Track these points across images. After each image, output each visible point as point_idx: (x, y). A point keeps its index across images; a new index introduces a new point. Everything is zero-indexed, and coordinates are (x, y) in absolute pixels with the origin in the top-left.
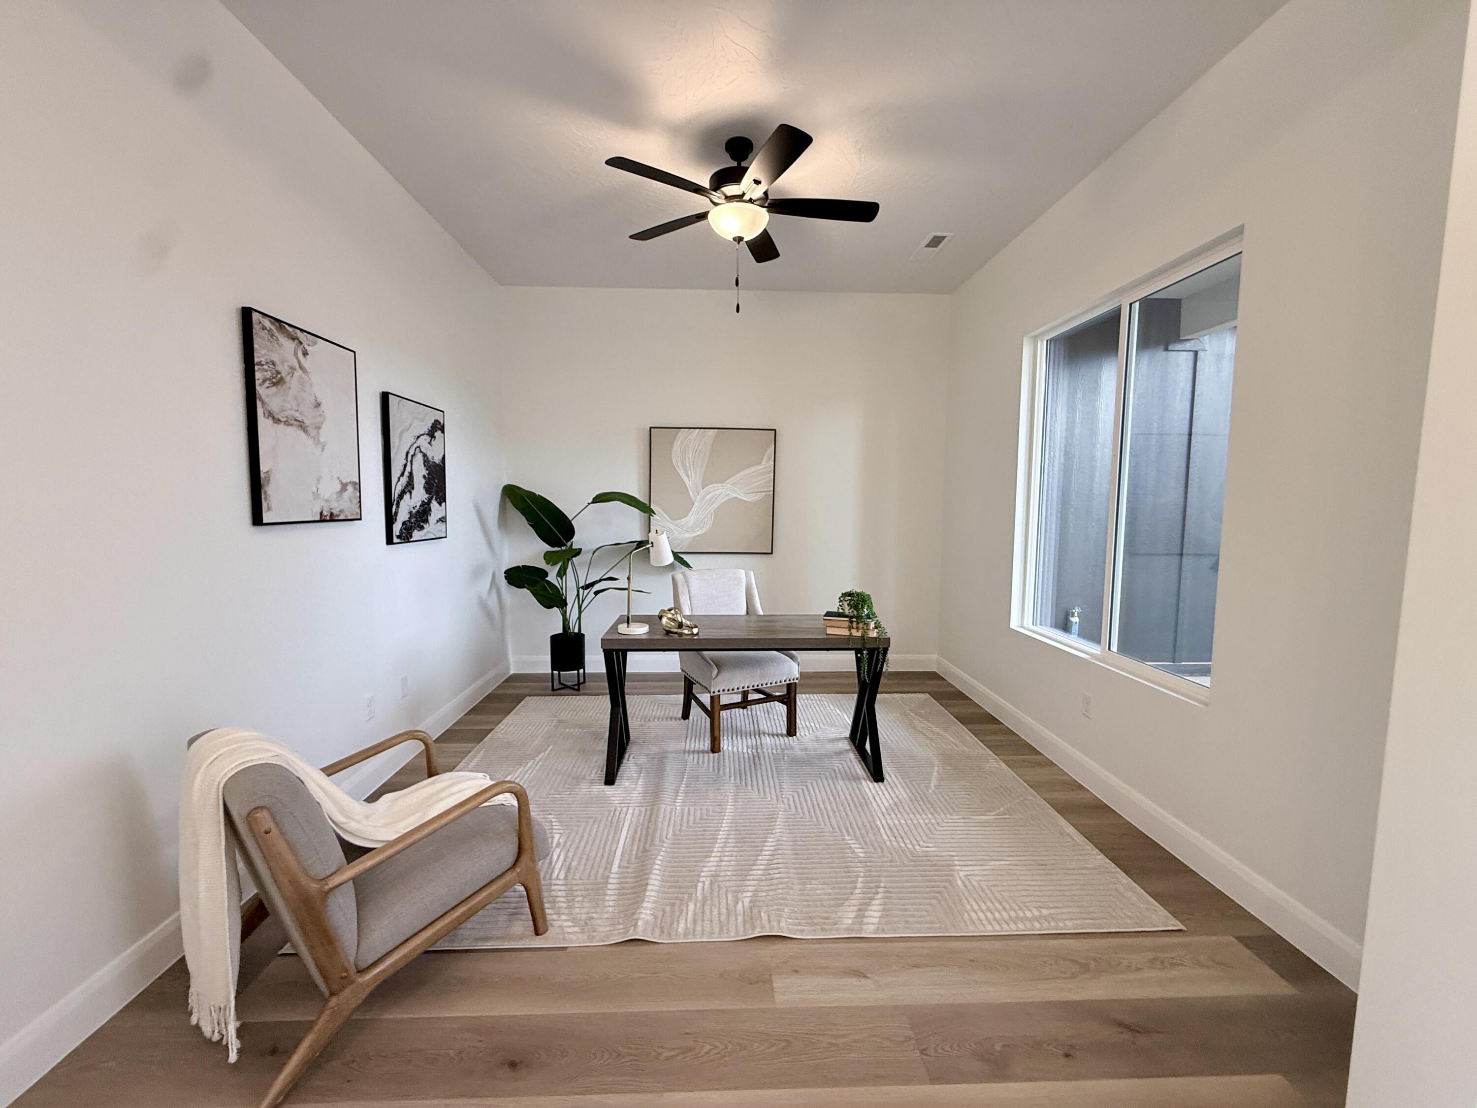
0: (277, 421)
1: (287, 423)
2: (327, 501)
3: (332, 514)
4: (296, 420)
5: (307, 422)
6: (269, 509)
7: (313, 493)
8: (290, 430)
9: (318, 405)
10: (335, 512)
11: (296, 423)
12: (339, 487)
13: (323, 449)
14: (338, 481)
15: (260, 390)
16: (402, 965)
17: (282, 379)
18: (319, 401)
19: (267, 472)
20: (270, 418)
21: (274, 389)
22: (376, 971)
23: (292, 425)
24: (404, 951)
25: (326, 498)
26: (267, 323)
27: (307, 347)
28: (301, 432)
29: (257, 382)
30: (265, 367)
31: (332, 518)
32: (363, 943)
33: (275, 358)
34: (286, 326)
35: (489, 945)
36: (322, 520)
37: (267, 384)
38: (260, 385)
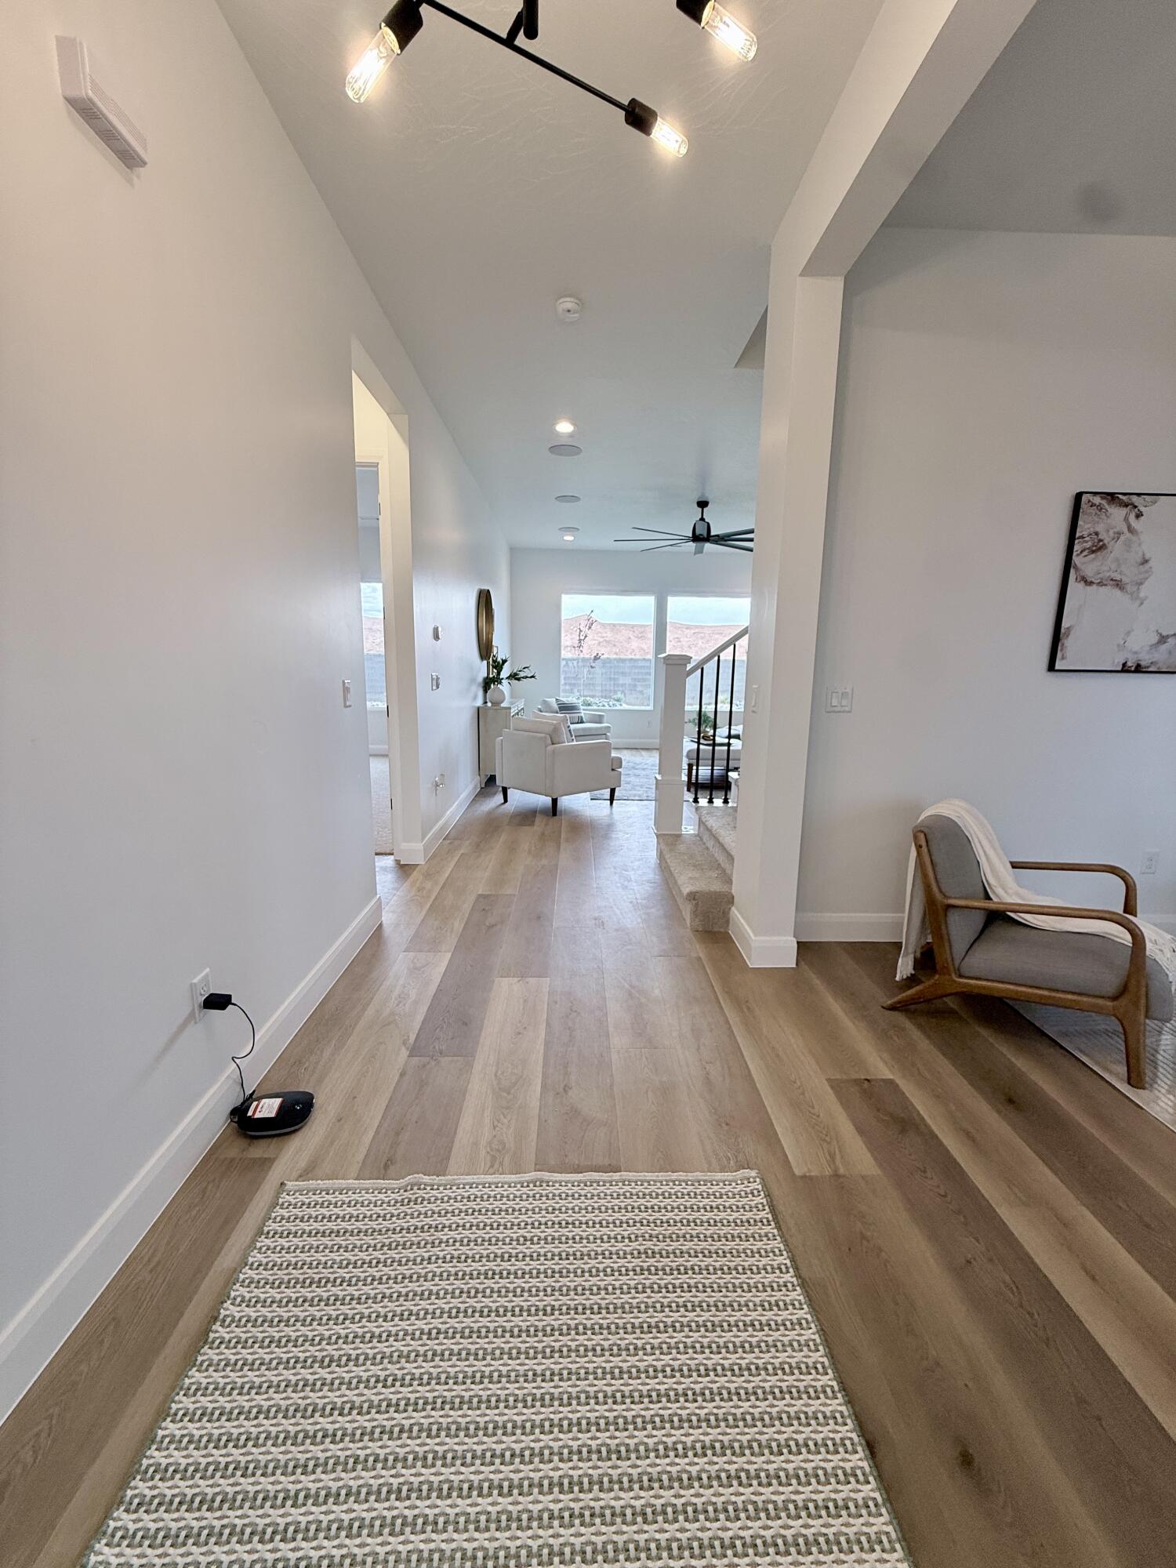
0: (1088, 583)
1: (1101, 584)
2: (1136, 653)
3: (1139, 666)
4: (1112, 580)
5: (1125, 580)
6: (1063, 658)
7: (1118, 645)
8: (1102, 589)
9: (1145, 561)
10: (1143, 663)
11: (1111, 582)
12: (1155, 639)
13: (1142, 604)
14: (1155, 634)
15: (1076, 559)
16: (983, 992)
17: (1104, 545)
18: (1147, 557)
19: (1068, 628)
20: (1082, 583)
21: (1093, 556)
22: (966, 981)
23: (1106, 585)
24: (984, 983)
25: (1134, 650)
26: (1097, 500)
27: (1142, 509)
28: (1117, 592)
29: (1075, 554)
30: (1087, 539)
31: (1138, 669)
32: (966, 959)
33: (1100, 528)
34: (1120, 496)
35: (1084, 1059)
36: (1125, 669)
37: (1085, 553)
38: (1078, 555)
